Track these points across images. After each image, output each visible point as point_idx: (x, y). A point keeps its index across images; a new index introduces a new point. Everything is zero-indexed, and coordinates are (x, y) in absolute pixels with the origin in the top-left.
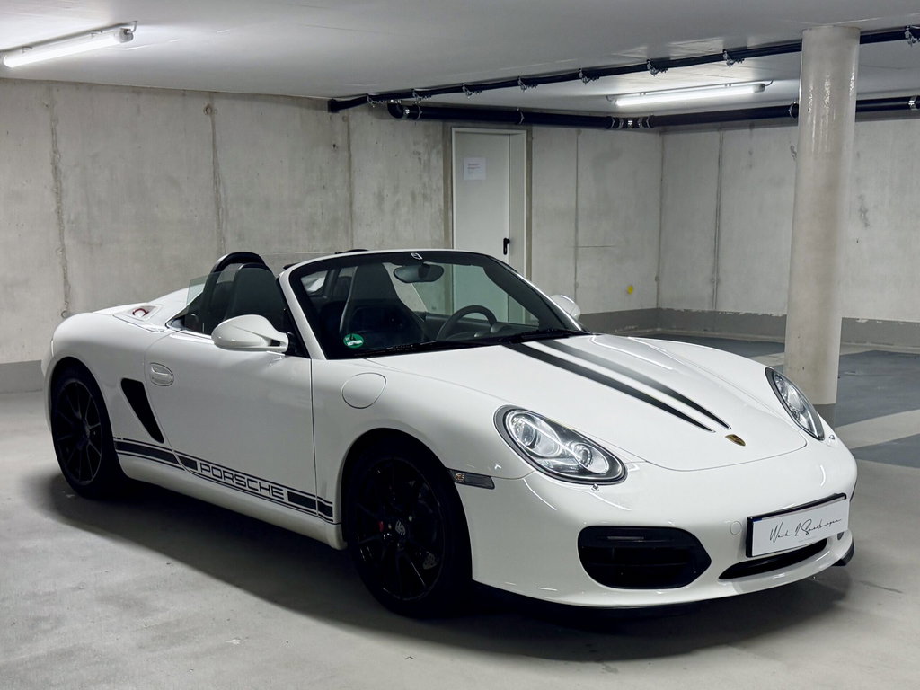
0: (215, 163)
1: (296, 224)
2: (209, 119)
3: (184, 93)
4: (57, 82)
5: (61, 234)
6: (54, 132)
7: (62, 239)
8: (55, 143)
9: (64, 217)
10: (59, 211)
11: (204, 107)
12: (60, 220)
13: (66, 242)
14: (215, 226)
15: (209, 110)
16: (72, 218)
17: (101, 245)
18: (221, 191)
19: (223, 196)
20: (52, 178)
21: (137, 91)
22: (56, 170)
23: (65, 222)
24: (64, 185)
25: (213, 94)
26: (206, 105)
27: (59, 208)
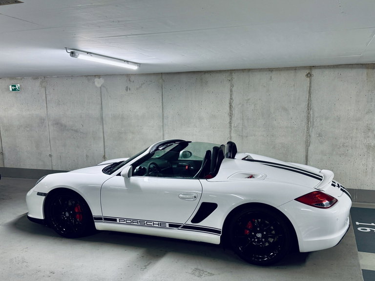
0: (309, 100)
1: (357, 129)
2: (308, 79)
3: (295, 69)
4: (234, 70)
5: (230, 132)
6: (231, 91)
7: (230, 134)
8: (231, 95)
9: (232, 125)
10: (230, 123)
11: (306, 74)
12: (231, 126)
13: (232, 135)
14: (306, 129)
15: (309, 75)
16: (235, 125)
17: (247, 137)
18: (311, 113)
19: (312, 115)
20: (229, 110)
21: (271, 70)
22: (231, 106)
23: (232, 128)
24: (233, 112)
25: (312, 68)
26: (307, 73)
27: (230, 121)
